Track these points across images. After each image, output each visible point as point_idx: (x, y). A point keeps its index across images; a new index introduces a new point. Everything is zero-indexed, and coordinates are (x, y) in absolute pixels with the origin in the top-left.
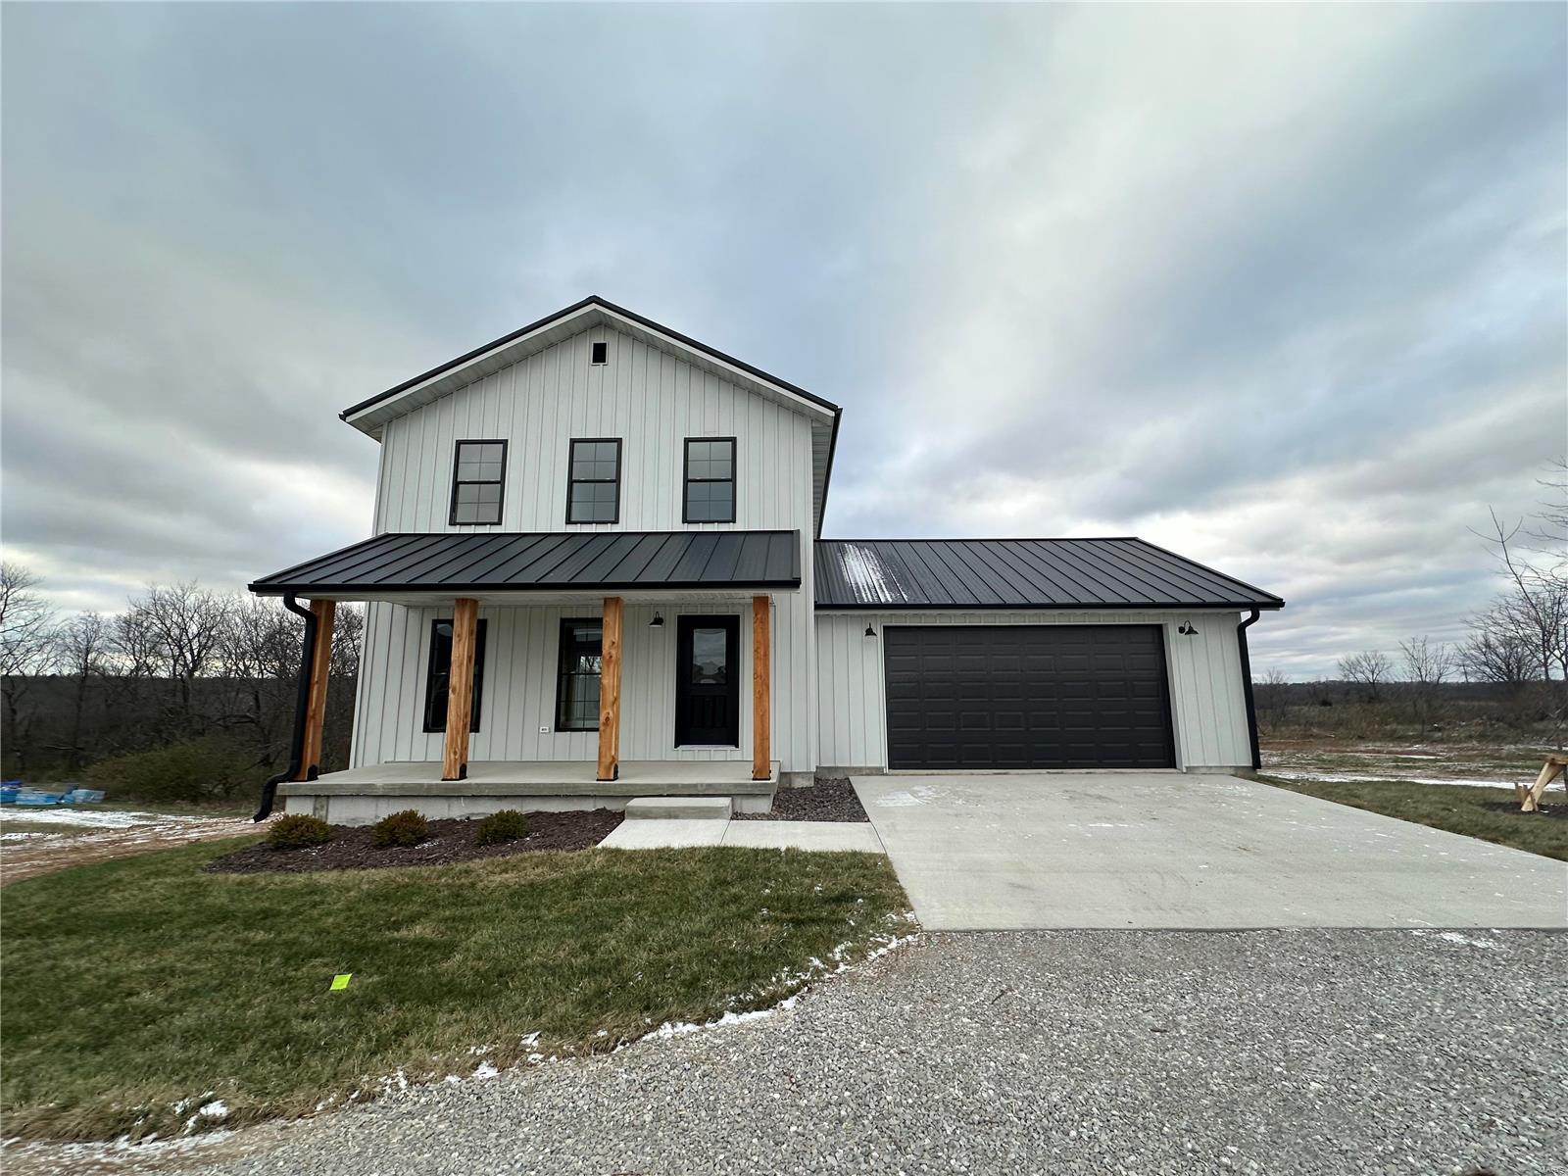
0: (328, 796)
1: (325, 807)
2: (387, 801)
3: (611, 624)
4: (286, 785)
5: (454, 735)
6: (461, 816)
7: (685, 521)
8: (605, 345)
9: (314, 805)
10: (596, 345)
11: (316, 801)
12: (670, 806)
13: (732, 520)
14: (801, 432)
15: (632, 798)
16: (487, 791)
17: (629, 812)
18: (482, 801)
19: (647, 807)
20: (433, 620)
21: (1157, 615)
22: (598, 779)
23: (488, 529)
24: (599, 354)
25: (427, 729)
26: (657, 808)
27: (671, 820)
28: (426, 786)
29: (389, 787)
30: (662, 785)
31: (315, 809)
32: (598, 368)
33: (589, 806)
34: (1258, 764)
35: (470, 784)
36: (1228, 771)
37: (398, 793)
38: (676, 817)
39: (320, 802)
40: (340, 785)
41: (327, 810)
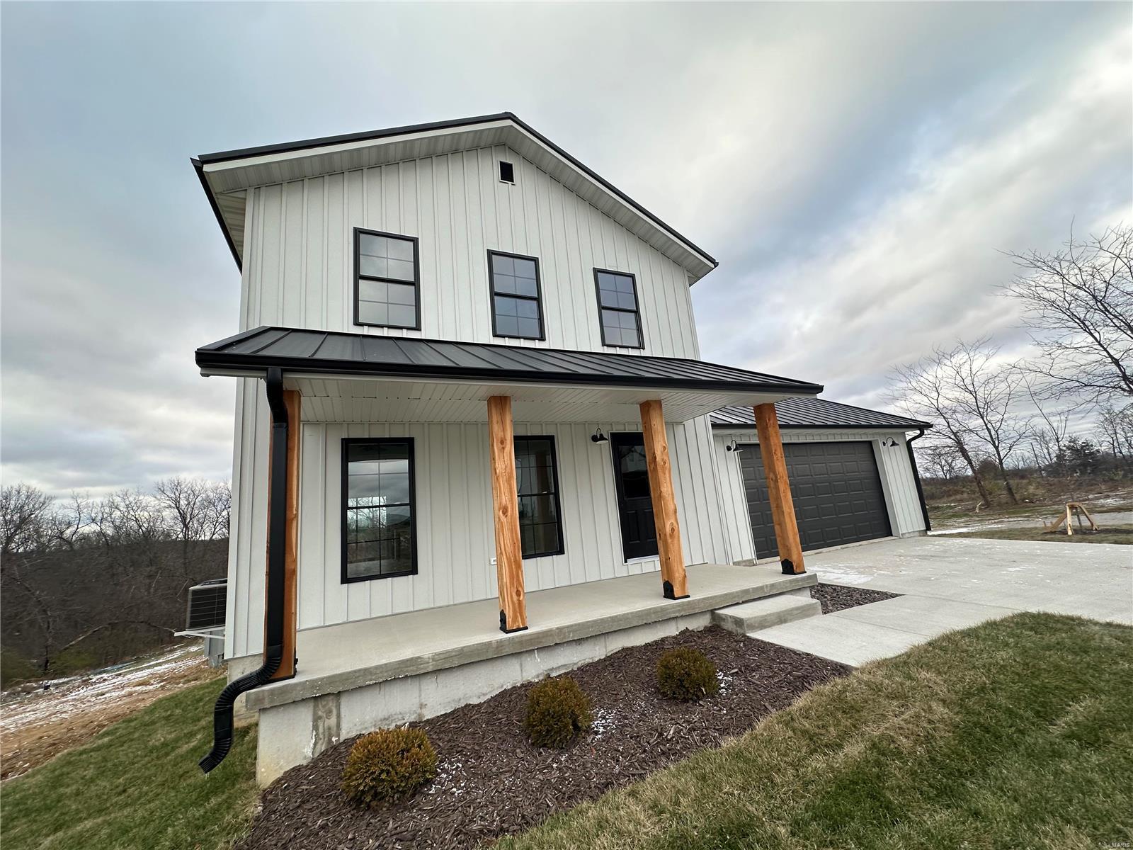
0: (340, 694)
1: (335, 712)
2: (434, 680)
3: (659, 428)
4: (263, 691)
5: (514, 570)
6: (538, 676)
7: (604, 344)
8: (511, 165)
9: (315, 714)
10: (502, 164)
11: (315, 707)
12: (779, 610)
13: (642, 347)
14: (680, 279)
15: (712, 612)
16: (571, 635)
17: (748, 626)
18: (560, 650)
19: (762, 617)
20: (342, 439)
21: (873, 434)
22: (674, 598)
23: (405, 334)
24: (507, 173)
25: (345, 579)
26: (770, 615)
27: (784, 625)
28: (494, 646)
29: (442, 657)
30: (737, 592)
31: (316, 719)
32: (506, 186)
33: (672, 630)
34: (928, 528)
35: (551, 630)
36: (917, 534)
37: (456, 663)
38: (785, 621)
39: (324, 707)
40: (365, 670)
41: (339, 716)
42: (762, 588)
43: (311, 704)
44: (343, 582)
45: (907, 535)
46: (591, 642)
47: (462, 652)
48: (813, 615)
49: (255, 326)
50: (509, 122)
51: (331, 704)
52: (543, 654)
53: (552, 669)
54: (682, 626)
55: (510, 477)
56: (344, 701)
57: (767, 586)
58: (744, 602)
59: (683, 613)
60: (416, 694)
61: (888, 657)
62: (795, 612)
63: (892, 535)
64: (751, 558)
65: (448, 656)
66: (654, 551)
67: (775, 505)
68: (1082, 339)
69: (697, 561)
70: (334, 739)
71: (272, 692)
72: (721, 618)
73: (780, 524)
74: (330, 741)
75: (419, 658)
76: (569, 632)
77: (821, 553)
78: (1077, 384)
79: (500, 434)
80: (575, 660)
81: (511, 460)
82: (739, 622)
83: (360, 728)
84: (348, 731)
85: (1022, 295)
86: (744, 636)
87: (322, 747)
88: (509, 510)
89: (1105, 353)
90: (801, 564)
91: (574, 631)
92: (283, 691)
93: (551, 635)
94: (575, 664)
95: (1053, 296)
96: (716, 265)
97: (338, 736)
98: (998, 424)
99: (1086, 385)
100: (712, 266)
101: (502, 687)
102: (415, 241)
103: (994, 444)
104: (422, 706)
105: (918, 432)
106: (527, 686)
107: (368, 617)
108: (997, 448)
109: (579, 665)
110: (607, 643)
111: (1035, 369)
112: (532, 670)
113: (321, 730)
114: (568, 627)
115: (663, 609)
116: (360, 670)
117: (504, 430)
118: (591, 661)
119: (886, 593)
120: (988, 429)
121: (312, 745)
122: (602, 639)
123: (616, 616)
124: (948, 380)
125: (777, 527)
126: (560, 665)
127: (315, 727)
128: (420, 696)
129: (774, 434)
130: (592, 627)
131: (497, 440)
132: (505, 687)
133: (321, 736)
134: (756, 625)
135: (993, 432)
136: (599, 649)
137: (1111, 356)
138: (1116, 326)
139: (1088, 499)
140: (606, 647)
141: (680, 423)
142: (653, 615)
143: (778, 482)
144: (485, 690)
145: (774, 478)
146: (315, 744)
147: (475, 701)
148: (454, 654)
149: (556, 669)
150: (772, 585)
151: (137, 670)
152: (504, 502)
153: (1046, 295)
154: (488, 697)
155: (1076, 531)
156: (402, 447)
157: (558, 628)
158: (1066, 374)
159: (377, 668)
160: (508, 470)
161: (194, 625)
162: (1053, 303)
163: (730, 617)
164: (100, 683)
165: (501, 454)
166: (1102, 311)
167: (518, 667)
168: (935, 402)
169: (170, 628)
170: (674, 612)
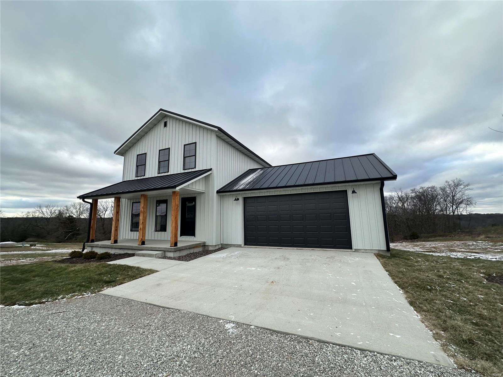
0: (93, 247)
7: (184, 169)
8: (166, 122)
11: (91, 248)
13: (195, 168)
22: (138, 245)
25: (131, 231)
32: (166, 128)
36: (373, 251)
46: (122, 249)
50: (161, 111)
63: (351, 248)
64: (240, 244)
92: (88, 244)
141: (204, 193)
170: (135, 248)
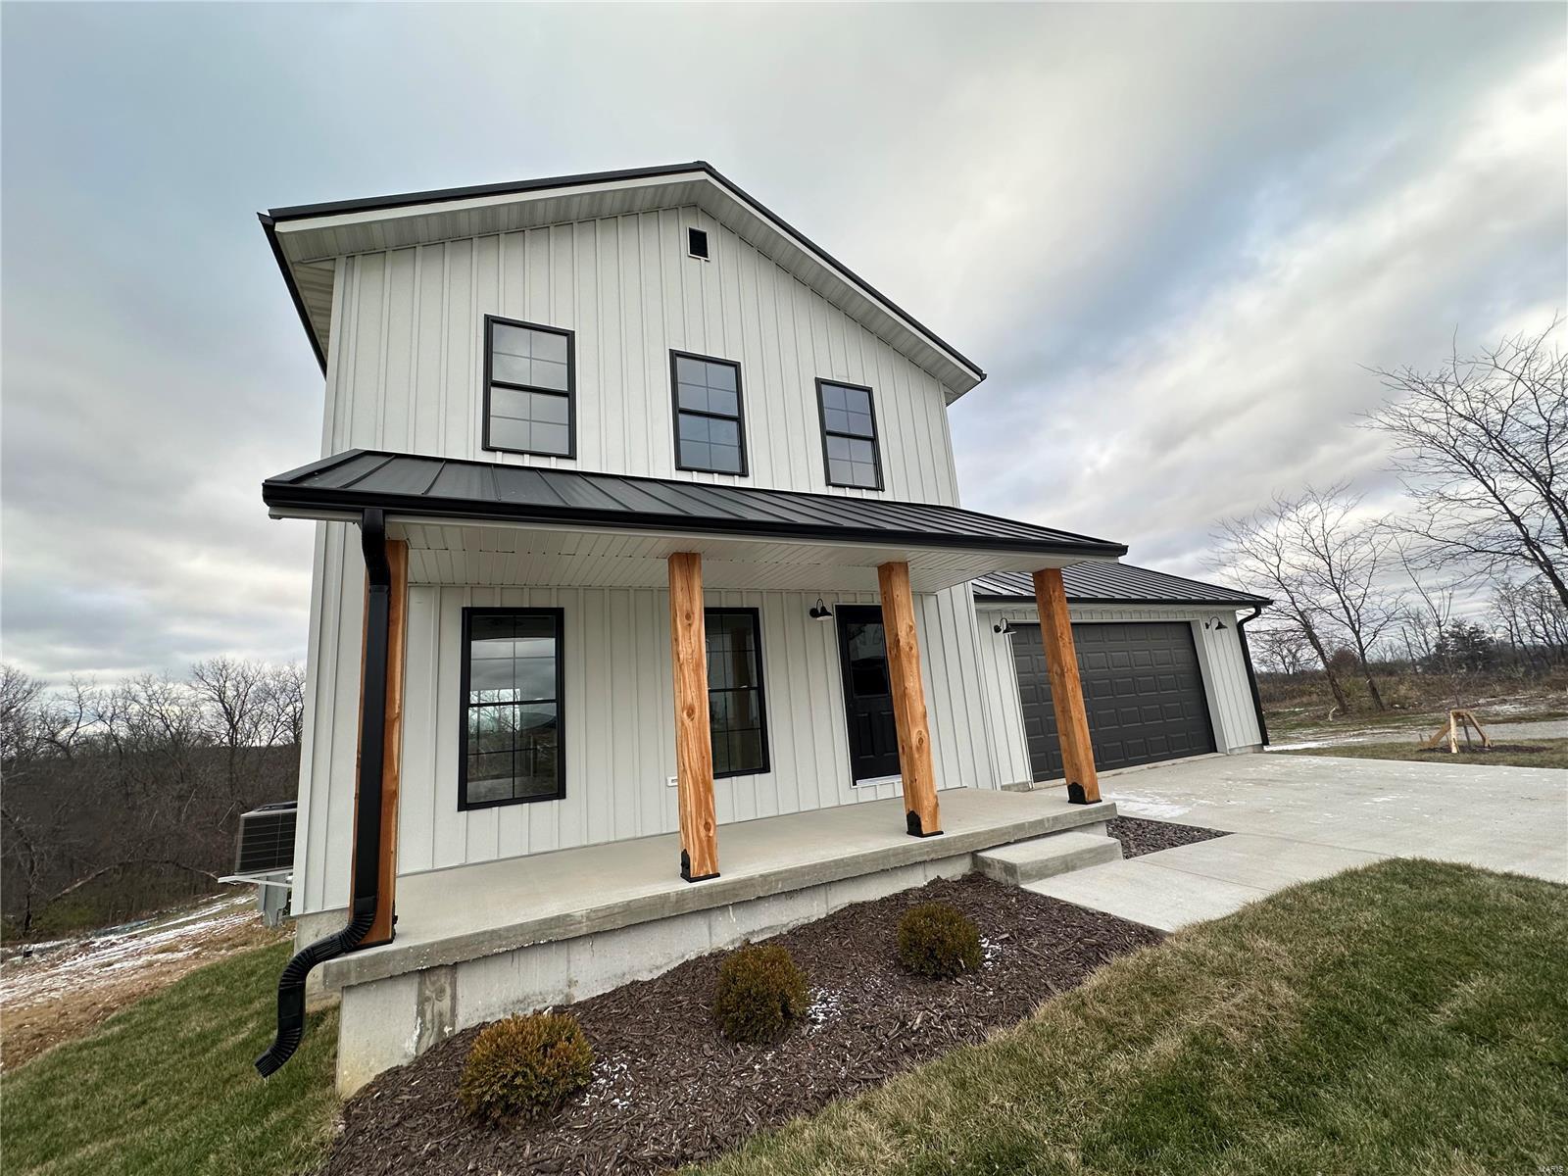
0: (455, 966)
1: (448, 991)
2: (588, 946)
3: (904, 600)
4: (348, 962)
5: (702, 794)
6: (733, 942)
7: (828, 483)
8: (704, 234)
9: (420, 993)
10: (693, 233)
11: (421, 984)
12: (1063, 854)
13: (880, 488)
14: (933, 395)
15: (974, 854)
16: (780, 886)
17: (1022, 874)
18: (764, 906)
19: (1042, 862)
20: (464, 609)
21: (1192, 612)
22: (922, 835)
23: (553, 464)
24: (698, 245)
25: (465, 804)
26: (1053, 859)
27: (1070, 873)
28: (673, 899)
29: (600, 914)
30: (1007, 828)
31: (422, 1001)
32: (696, 264)
33: (918, 880)
34: (1265, 742)
35: (752, 879)
36: (1251, 749)
37: (620, 923)
38: (1074, 868)
39: (433, 984)
40: (493, 932)
41: (454, 998)
42: (1041, 822)
43: (416, 980)
44: (459, 810)
45: (1237, 751)
47: (628, 908)
48: (1111, 860)
49: (343, 448)
50: (703, 175)
51: (443, 979)
52: (740, 911)
53: (753, 933)
54: (932, 873)
55: (698, 665)
56: (463, 977)
57: (1048, 819)
58: (1017, 842)
59: (934, 856)
60: (563, 966)
61: (1213, 919)
62: (1088, 856)
63: (1216, 751)
64: (1025, 780)
65: (609, 912)
66: (893, 769)
67: (1060, 709)
68: (1471, 487)
69: (953, 783)
70: (447, 1030)
71: (361, 962)
72: (986, 864)
73: (1067, 735)
74: (441, 1031)
75: (568, 915)
76: (777, 881)
77: (1120, 774)
78: (1465, 549)
79: (686, 606)
80: (785, 920)
81: (700, 641)
82: (1010, 869)
83: (483, 1014)
84: (466, 1019)
85: (1393, 428)
86: (1017, 888)
87: (429, 1041)
88: (697, 711)
89: (1501, 508)
90: (1094, 789)
91: (784, 880)
92: (376, 960)
93: (753, 885)
94: (784, 926)
95: (1433, 429)
96: (983, 377)
97: (453, 1025)
98: (1359, 601)
99: (1476, 551)
100: (978, 379)
101: (683, 956)
102: (570, 336)
103: (1353, 629)
104: (571, 983)
105: (1253, 610)
106: (718, 955)
107: (495, 858)
108: (1357, 633)
109: (791, 926)
110: (829, 896)
111: (1408, 527)
112: (725, 933)
113: (428, 1016)
114: (775, 874)
115: (906, 850)
116: (485, 933)
117: (691, 600)
118: (806, 922)
119: (1209, 831)
120: (1345, 607)
121: (415, 1038)
122: (822, 891)
123: (842, 860)
124: (1293, 540)
125: (1063, 740)
126: (763, 927)
127: (421, 1013)
128: (568, 969)
129: (1060, 611)
130: (808, 874)
131: (682, 615)
132: (687, 957)
133: (429, 1025)
134: (1034, 873)
135: (1352, 612)
136: (818, 905)
137: (1509, 512)
138: (1516, 471)
139: (1478, 705)
140: (827, 903)
141: (932, 594)
142: (892, 859)
143: (1064, 676)
144: (660, 961)
145: (1059, 672)
146: (420, 1037)
147: (645, 977)
148: (616, 910)
149: (758, 932)
150: (1056, 819)
151: (159, 931)
152: (689, 700)
153: (1424, 428)
154: (664, 971)
155: (1462, 748)
156: (548, 621)
157: (761, 876)
158: (1451, 535)
159: (508, 929)
160: (696, 656)
161: (246, 868)
162: (1433, 439)
163: (998, 861)
164: (105, 948)
165: (687, 634)
166: (1498, 451)
167: (705, 930)
168: (1274, 570)
169: (208, 871)
170: (921, 855)
